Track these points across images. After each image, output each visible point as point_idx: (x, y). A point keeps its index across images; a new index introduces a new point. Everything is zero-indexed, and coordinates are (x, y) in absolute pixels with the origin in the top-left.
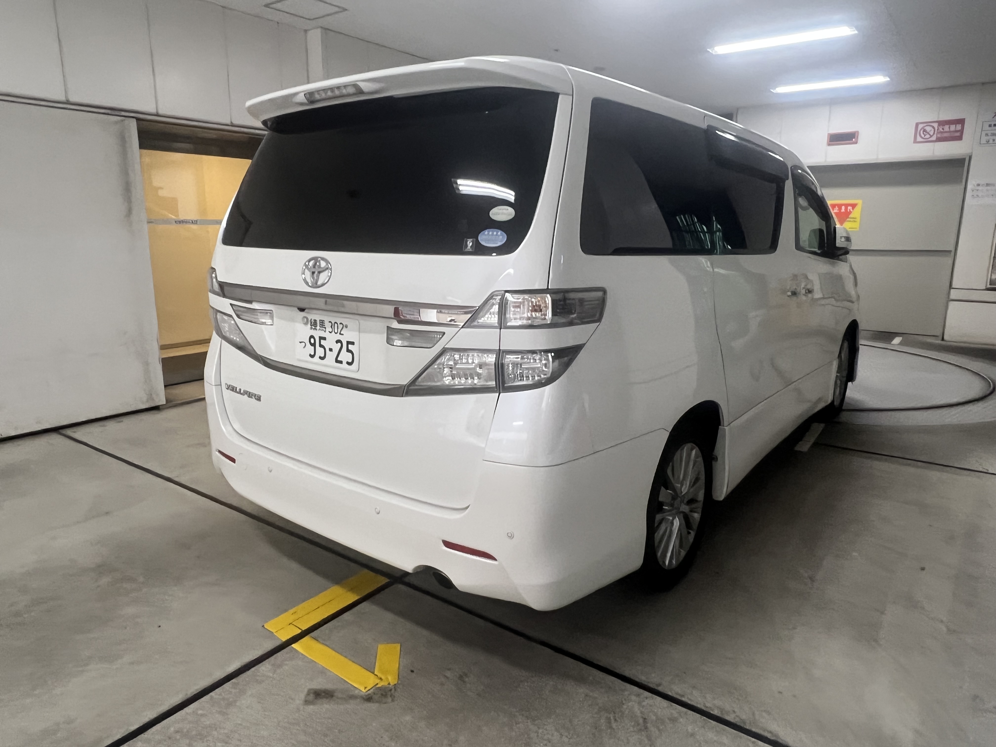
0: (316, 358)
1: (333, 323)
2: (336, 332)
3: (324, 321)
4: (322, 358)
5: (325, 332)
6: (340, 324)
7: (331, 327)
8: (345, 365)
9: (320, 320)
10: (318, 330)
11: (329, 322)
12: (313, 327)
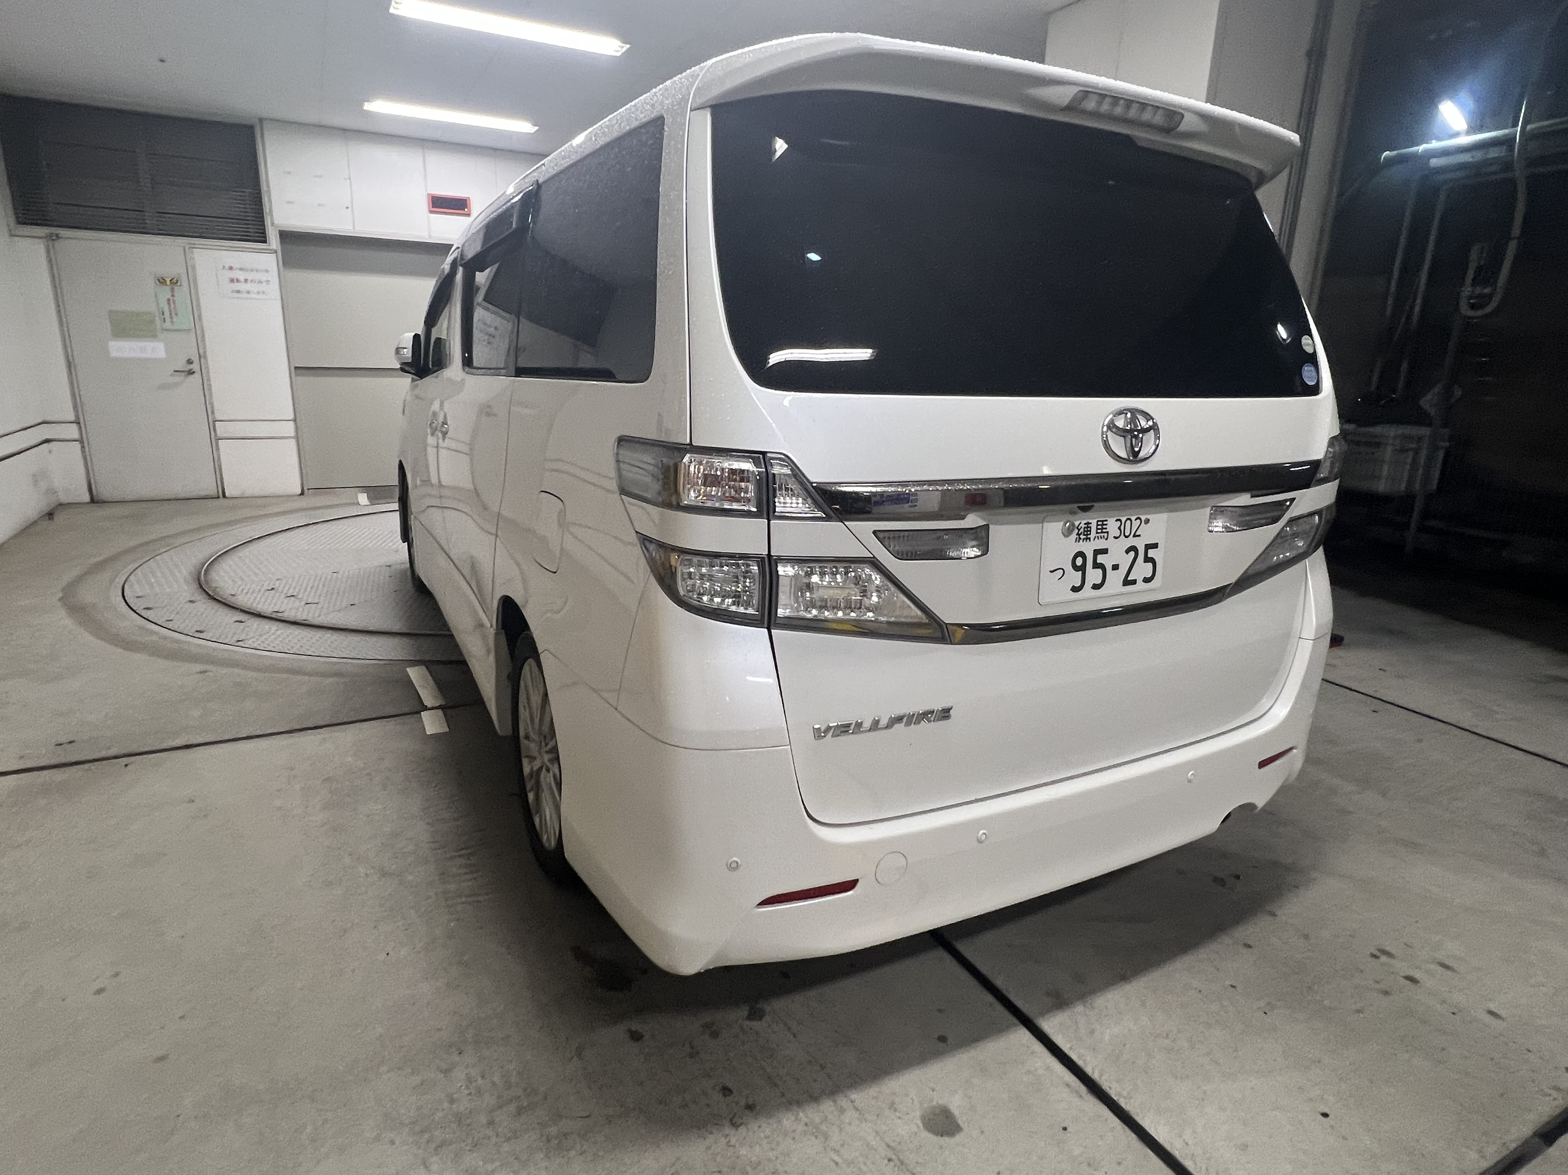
0: (1087, 592)
1: (1123, 519)
2: (1127, 534)
3: (1106, 520)
4: (1096, 587)
5: (1107, 539)
6: (1136, 519)
7: (1119, 528)
8: (1140, 585)
9: (1098, 521)
10: (1092, 539)
11: (1116, 520)
12: (1082, 537)
